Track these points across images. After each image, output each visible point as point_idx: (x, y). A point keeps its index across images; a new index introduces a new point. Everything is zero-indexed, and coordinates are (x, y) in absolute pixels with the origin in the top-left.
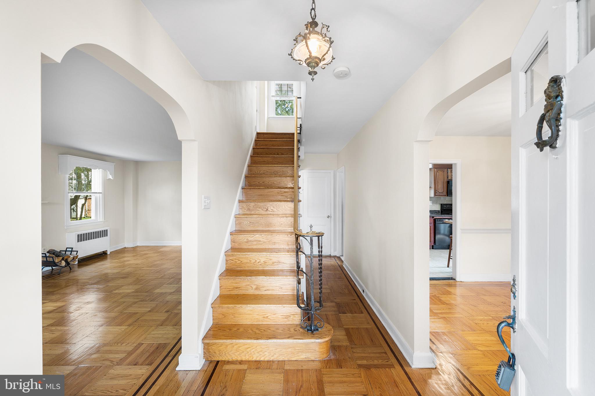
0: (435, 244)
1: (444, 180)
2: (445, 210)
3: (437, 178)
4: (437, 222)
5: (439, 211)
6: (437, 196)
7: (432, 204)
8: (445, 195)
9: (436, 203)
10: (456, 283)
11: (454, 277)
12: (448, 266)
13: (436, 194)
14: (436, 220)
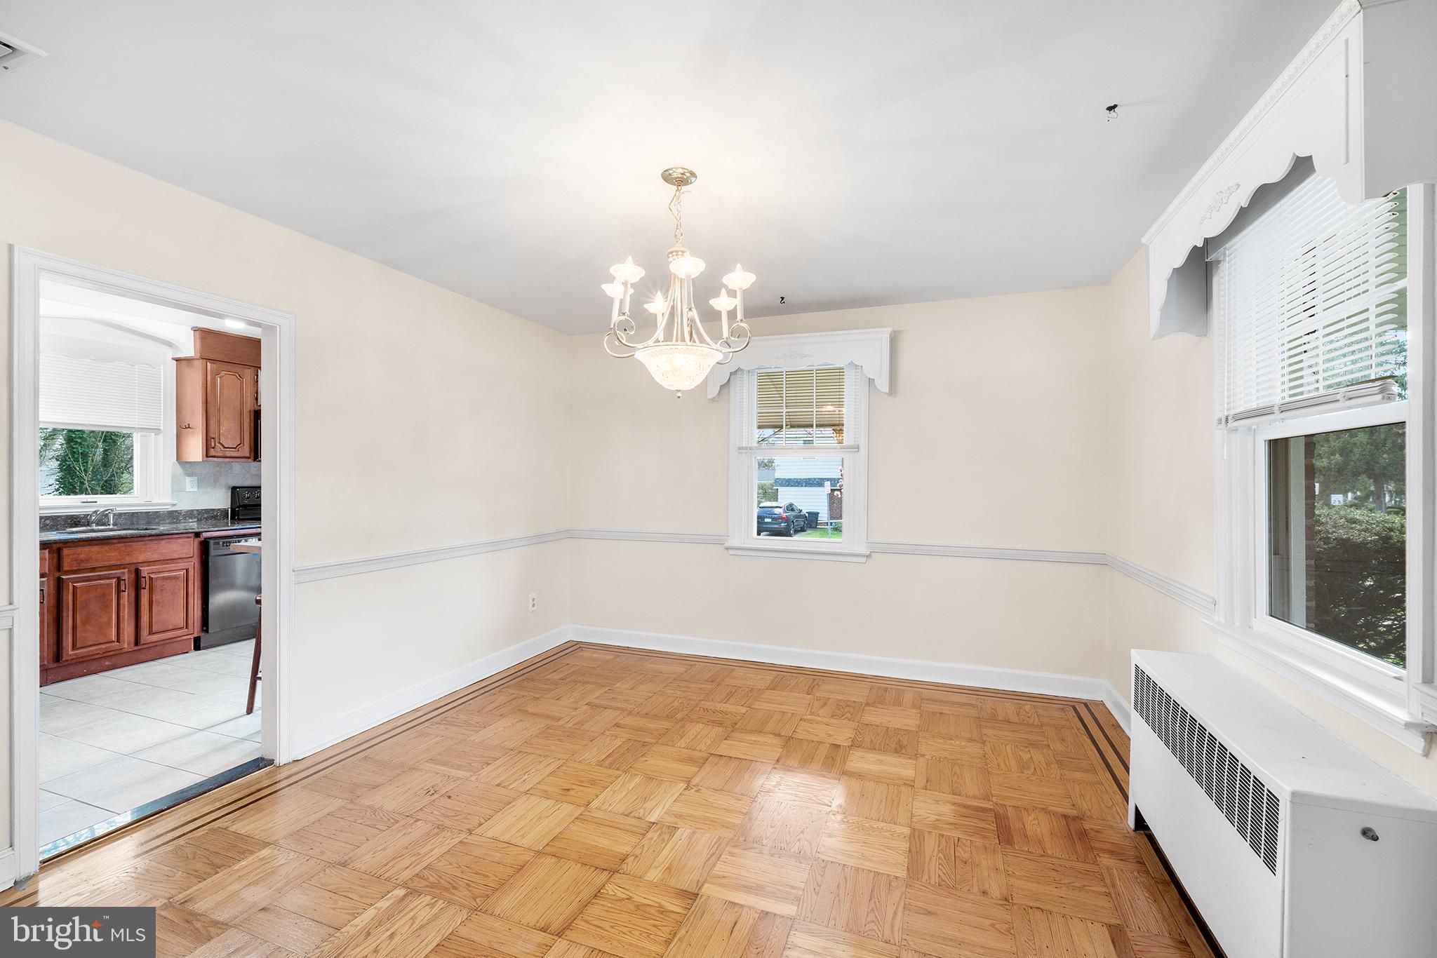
0: (207, 631)
1: (242, 403)
2: (245, 506)
3: (215, 397)
4: (213, 552)
5: (225, 511)
6: (215, 459)
7: (199, 487)
8: (248, 455)
9: (215, 483)
10: (278, 778)
11: (268, 756)
12: (250, 710)
13: (212, 452)
14: (212, 542)
